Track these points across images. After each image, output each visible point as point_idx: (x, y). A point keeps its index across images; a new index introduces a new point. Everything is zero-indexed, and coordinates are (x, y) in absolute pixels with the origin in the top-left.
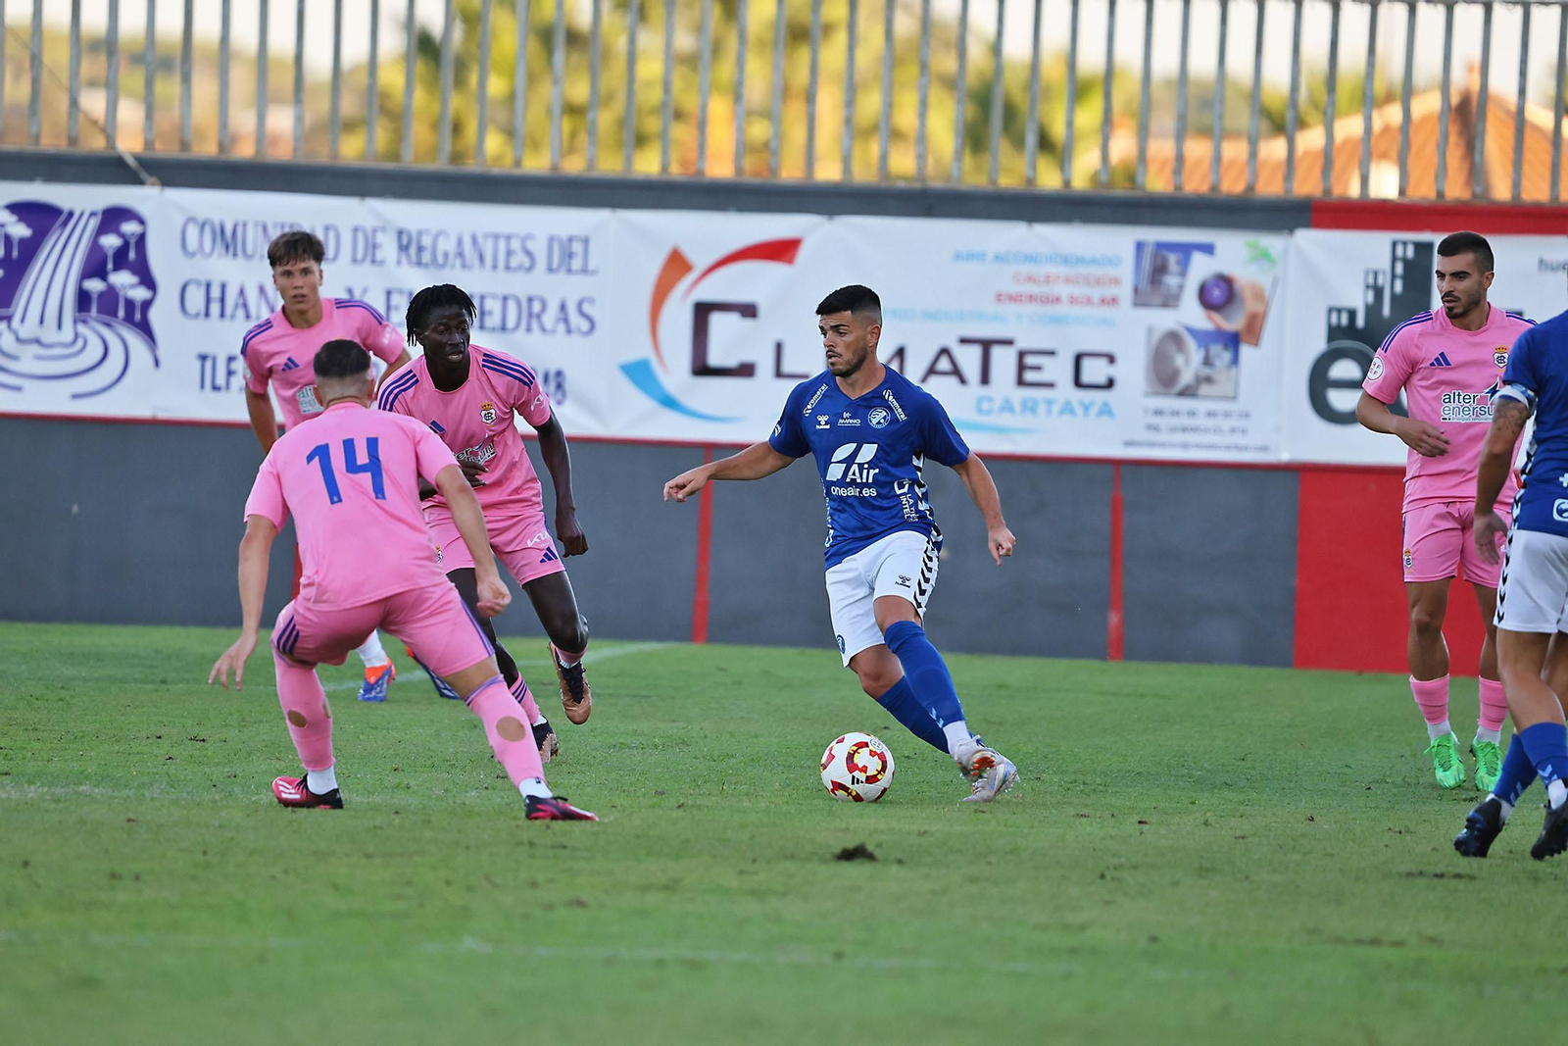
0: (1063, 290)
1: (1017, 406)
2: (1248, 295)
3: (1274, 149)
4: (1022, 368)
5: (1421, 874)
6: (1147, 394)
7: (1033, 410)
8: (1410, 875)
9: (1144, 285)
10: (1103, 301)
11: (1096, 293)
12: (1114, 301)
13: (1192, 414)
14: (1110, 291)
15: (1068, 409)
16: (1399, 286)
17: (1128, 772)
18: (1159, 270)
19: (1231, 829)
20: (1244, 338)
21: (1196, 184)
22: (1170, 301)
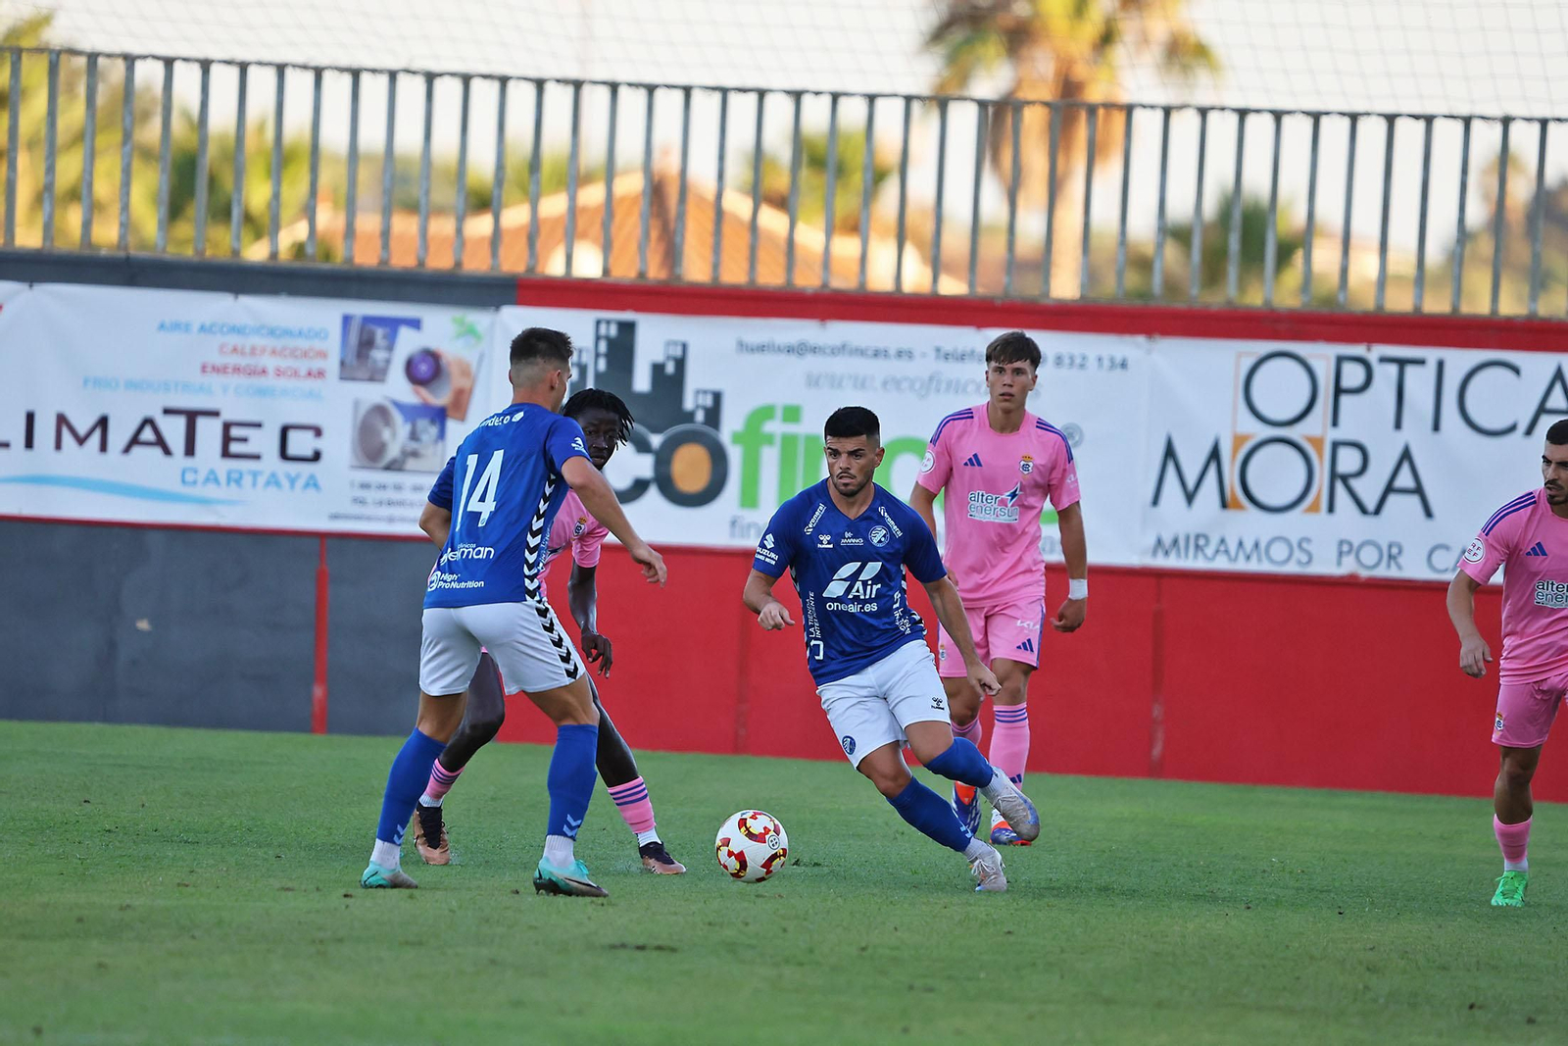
0: (270, 363)
1: (223, 478)
2: (454, 371)
3: (480, 226)
4: (227, 439)
5: (623, 946)
6: (353, 467)
7: (238, 482)
8: (613, 947)
9: (351, 358)
10: (309, 374)
11: (303, 366)
12: (321, 374)
13: (398, 488)
14: (317, 364)
15: (273, 481)
16: (602, 365)
17: (333, 845)
18: (366, 344)
19: (437, 901)
20: (449, 412)
21: (403, 259)
22: (377, 375)
